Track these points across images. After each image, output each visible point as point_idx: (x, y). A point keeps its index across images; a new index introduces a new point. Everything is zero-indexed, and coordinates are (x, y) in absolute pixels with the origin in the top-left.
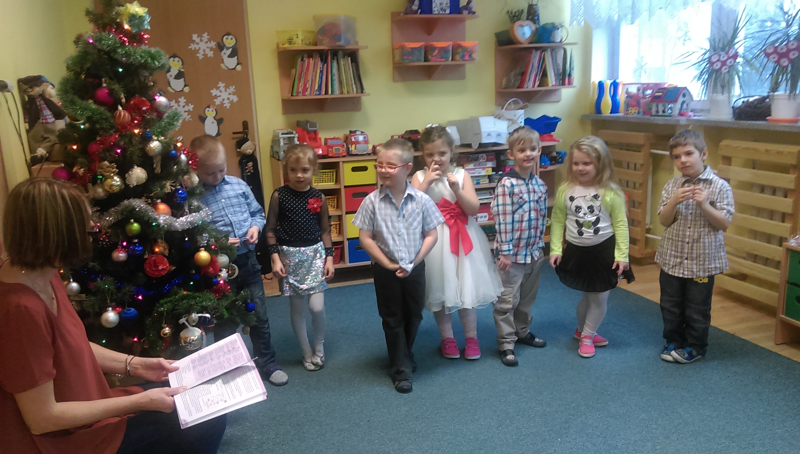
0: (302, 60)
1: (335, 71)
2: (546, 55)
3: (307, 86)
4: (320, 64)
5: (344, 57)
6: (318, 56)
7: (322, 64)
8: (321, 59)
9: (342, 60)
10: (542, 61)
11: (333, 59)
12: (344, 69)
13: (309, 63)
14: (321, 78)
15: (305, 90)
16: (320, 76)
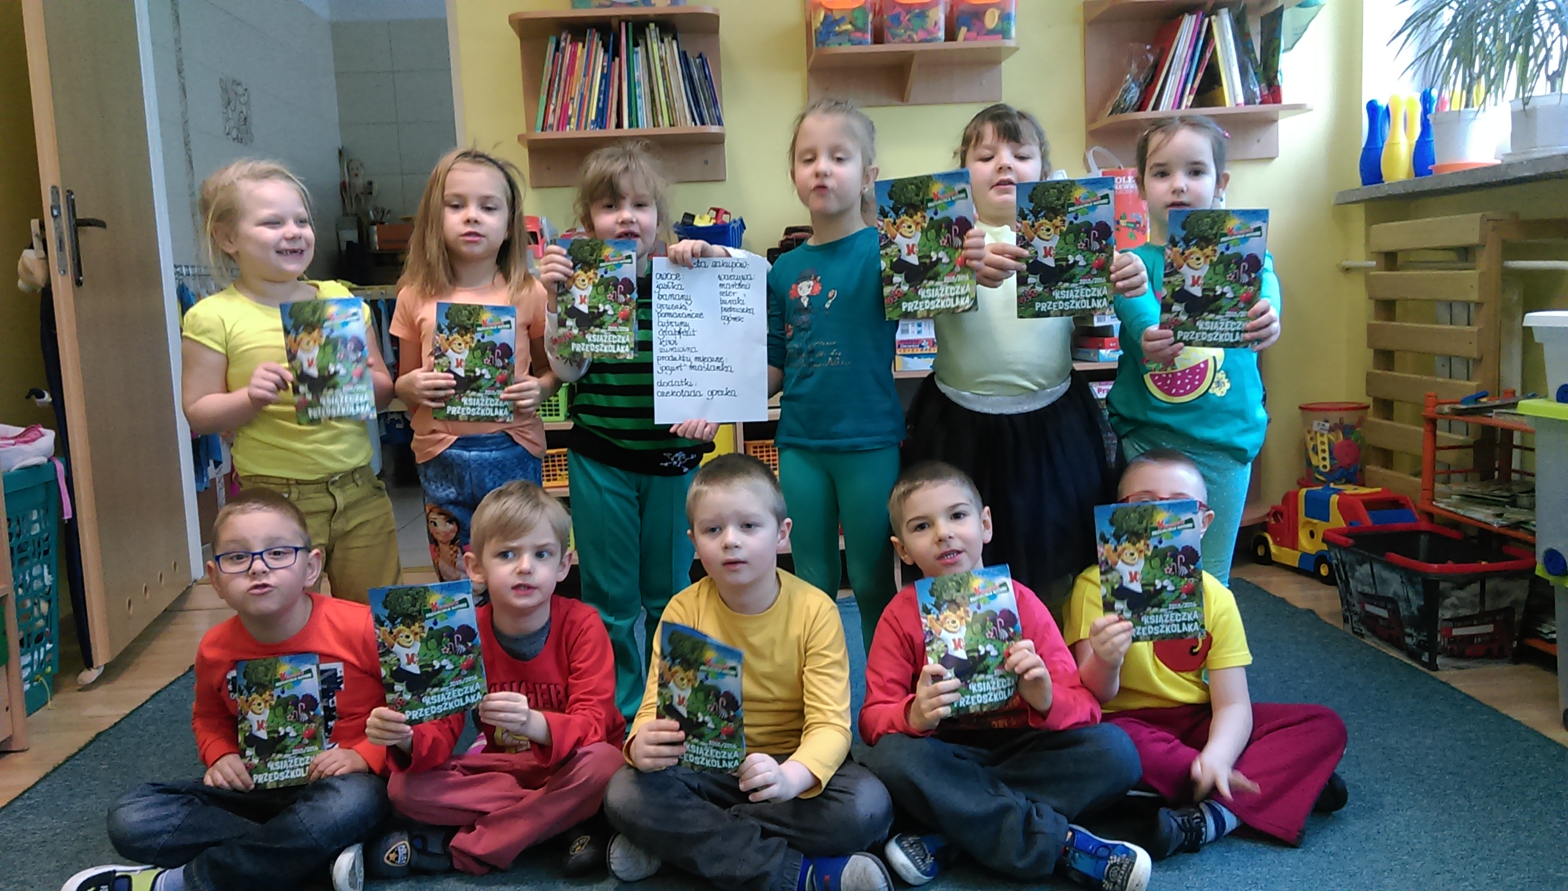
0: (557, 49)
1: (640, 73)
2: (1214, 25)
3: (570, 112)
4: (600, 57)
5: (662, 41)
6: (596, 38)
7: (606, 57)
8: (603, 46)
9: (655, 46)
10: (1205, 40)
11: (636, 45)
12: (663, 68)
13: (574, 55)
14: (604, 93)
15: (564, 121)
16: (603, 88)
